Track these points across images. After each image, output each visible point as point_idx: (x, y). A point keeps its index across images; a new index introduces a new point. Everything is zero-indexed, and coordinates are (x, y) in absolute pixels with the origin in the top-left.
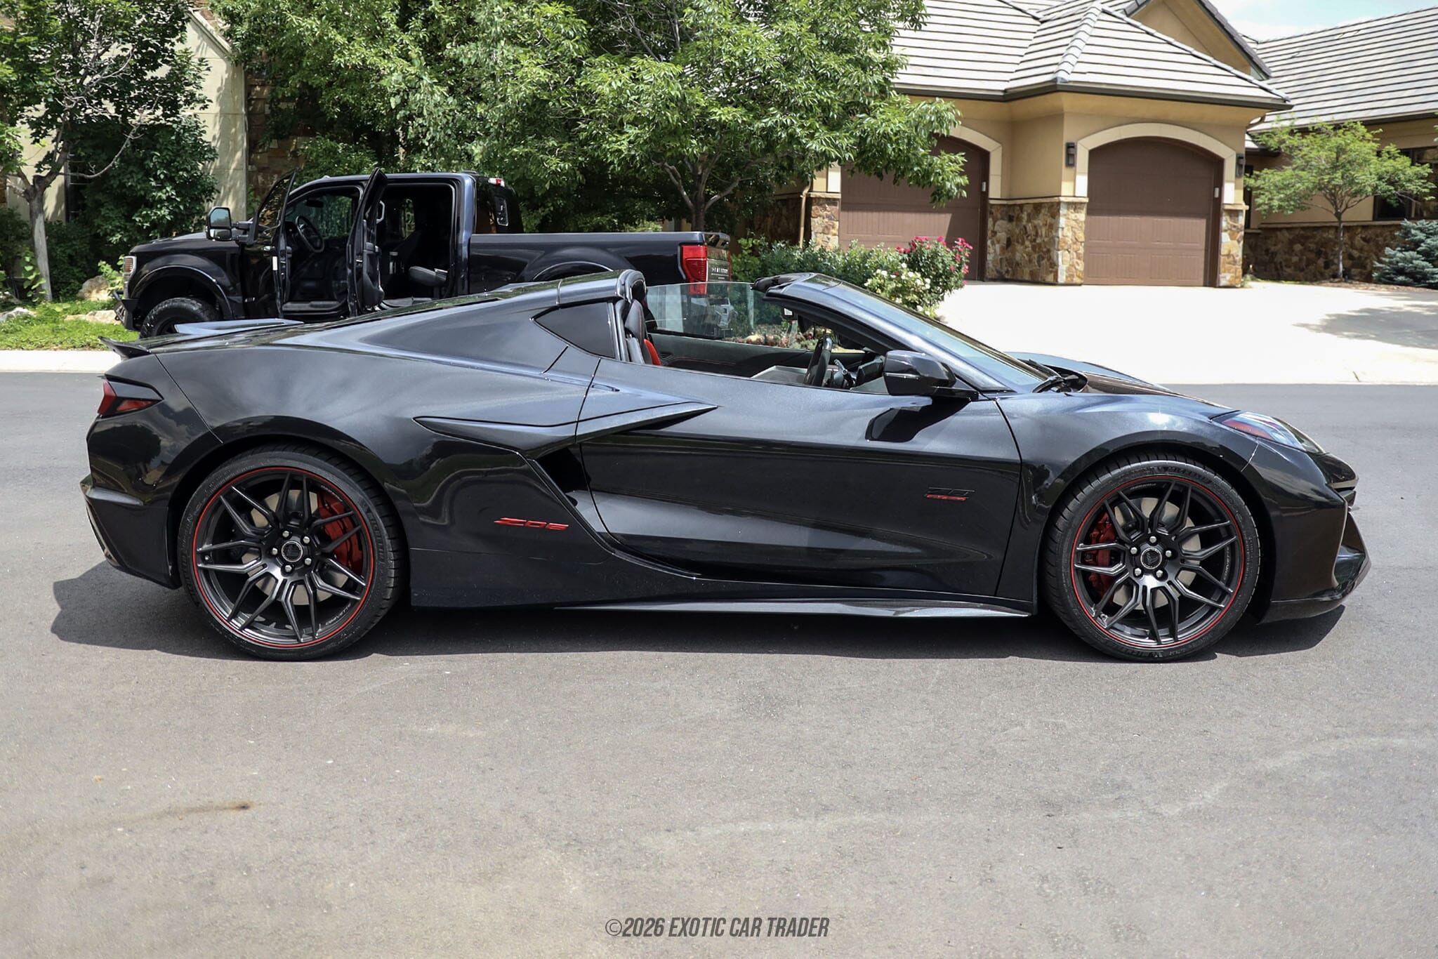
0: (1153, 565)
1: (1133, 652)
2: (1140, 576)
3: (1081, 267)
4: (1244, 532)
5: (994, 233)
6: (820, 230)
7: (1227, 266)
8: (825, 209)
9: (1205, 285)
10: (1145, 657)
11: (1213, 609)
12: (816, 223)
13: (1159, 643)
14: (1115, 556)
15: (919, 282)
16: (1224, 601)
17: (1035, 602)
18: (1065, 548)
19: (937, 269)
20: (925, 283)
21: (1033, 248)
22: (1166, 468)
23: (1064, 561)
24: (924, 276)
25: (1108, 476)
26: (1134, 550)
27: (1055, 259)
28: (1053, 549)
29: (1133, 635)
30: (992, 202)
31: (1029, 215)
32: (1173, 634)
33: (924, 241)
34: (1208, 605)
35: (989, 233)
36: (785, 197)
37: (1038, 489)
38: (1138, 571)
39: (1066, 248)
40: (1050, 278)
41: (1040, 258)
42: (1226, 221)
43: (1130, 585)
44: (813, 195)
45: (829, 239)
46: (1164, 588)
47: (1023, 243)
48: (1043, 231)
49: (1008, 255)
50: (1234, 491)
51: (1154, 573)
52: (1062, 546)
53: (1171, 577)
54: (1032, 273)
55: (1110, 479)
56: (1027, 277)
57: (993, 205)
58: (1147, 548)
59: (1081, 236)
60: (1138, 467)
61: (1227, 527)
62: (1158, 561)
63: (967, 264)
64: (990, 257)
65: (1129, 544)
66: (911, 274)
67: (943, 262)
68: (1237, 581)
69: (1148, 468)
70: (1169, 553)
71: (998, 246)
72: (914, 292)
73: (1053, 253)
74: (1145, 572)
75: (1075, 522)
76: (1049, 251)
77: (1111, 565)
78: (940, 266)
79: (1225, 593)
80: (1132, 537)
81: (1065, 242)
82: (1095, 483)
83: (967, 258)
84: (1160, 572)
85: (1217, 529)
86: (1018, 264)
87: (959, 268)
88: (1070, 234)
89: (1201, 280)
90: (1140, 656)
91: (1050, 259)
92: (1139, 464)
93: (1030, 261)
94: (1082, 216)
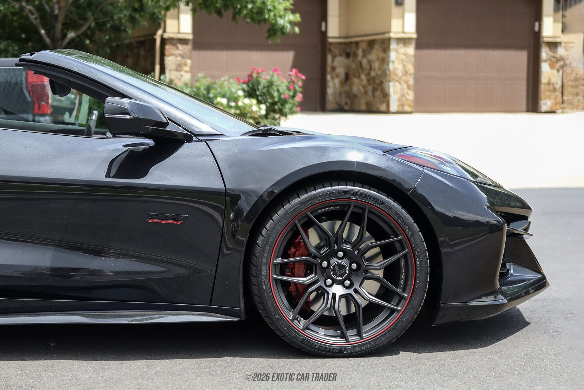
0: (341, 276)
1: (326, 348)
2: (331, 286)
3: (411, 96)
4: (414, 245)
5: (334, 68)
6: (174, 67)
7: (548, 93)
8: (177, 48)
9: (528, 111)
10: (335, 352)
11: (393, 311)
12: (169, 61)
13: (347, 340)
14: (309, 268)
15: (255, 108)
16: (400, 305)
17: (242, 308)
18: (264, 260)
19: (272, 97)
20: (260, 109)
21: (369, 81)
22: (345, 193)
23: (264, 271)
24: (259, 102)
25: (298, 200)
26: (325, 264)
27: (387, 89)
28: (254, 263)
29: (325, 335)
30: (330, 40)
31: (364, 51)
32: (359, 334)
33: (260, 72)
34: (389, 308)
35: (329, 69)
36: (142, 39)
37: (234, 209)
38: (329, 281)
39: (396, 79)
40: (383, 107)
41: (375, 90)
42: (546, 51)
43: (322, 293)
44: (166, 36)
45: (181, 76)
46: (350, 294)
47: (359, 77)
48: (376, 65)
49: (346, 88)
50: (403, 211)
51: (342, 283)
52: (262, 260)
53: (356, 286)
54: (368, 104)
55: (299, 203)
56: (363, 107)
57: (331, 44)
58: (334, 261)
59: (411, 68)
60: (322, 192)
61: (400, 241)
62: (345, 273)
63: (301, 92)
64: (330, 91)
65: (319, 258)
66: (247, 101)
67: (278, 91)
68: (410, 287)
69: (331, 193)
70: (354, 266)
71: (337, 81)
72: (251, 117)
73: (385, 85)
74: (334, 282)
75: (271, 239)
76: (381, 83)
77: (306, 275)
78: (276, 94)
79: (401, 298)
80: (322, 252)
81: (396, 75)
82: (287, 206)
83: (300, 87)
84: (347, 282)
85: (393, 242)
86: (355, 96)
87: (294, 97)
88: (400, 67)
89: (524, 107)
90: (332, 352)
91: (383, 90)
92: (323, 189)
93: (366, 93)
94: (411, 50)
